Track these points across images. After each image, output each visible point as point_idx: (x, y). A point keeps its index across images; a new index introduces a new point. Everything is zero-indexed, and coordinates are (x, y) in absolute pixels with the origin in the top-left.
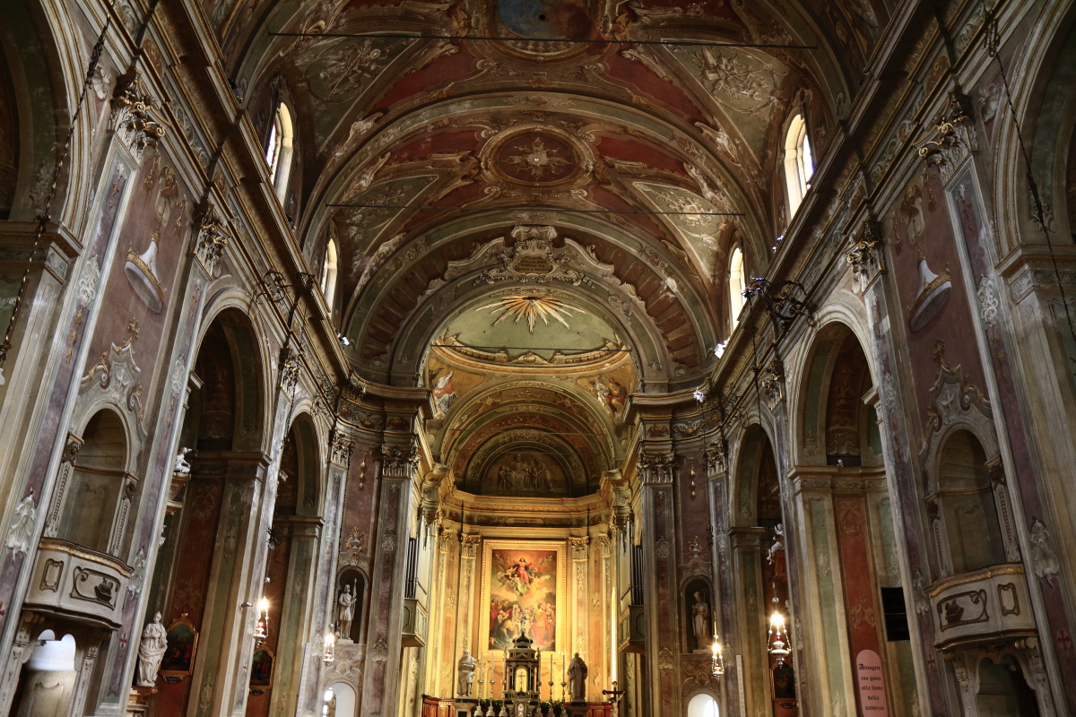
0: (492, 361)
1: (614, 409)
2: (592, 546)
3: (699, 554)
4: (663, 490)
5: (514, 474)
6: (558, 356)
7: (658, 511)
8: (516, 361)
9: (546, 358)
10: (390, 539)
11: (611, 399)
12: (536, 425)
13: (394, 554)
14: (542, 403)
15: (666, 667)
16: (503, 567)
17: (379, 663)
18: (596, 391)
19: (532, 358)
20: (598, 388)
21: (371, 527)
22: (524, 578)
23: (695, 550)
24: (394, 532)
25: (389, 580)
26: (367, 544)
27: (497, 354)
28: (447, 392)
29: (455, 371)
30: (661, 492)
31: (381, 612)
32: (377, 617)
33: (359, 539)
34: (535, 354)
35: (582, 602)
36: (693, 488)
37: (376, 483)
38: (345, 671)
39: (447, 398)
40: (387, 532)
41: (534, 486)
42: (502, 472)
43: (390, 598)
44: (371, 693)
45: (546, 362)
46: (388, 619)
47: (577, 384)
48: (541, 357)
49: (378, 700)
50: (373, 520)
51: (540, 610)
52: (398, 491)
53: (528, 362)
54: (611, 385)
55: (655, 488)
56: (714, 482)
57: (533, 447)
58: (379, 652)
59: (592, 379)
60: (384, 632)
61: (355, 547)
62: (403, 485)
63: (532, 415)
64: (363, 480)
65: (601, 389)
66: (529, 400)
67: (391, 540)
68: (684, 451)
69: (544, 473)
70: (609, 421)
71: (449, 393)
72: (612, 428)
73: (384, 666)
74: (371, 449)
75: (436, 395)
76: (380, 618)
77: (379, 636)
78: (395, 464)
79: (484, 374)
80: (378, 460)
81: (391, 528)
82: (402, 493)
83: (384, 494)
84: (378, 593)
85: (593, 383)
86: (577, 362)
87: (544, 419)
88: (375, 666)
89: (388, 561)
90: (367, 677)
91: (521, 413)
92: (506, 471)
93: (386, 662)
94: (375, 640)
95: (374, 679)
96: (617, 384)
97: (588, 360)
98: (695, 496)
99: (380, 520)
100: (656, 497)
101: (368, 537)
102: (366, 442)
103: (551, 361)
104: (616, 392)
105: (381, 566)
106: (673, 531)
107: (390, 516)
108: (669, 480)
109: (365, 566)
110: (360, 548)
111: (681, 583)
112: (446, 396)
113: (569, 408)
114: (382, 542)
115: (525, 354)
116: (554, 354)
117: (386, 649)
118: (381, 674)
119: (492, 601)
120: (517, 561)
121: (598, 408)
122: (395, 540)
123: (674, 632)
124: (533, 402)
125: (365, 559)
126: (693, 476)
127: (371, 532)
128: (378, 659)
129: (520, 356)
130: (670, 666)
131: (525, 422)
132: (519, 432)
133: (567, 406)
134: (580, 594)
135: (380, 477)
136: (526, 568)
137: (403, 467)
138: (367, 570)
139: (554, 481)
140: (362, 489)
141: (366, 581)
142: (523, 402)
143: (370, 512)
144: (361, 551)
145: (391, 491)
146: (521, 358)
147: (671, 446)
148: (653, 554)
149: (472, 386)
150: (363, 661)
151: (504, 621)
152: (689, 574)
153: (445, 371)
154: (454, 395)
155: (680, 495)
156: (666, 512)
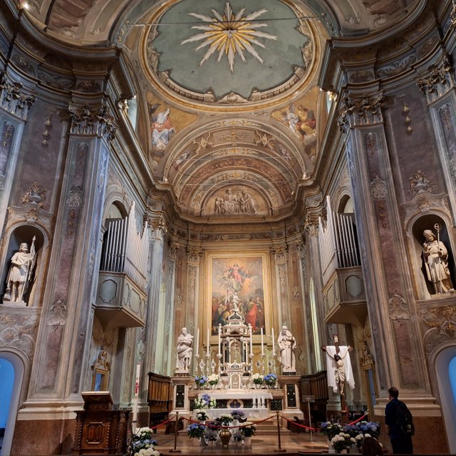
0: (202, 100)
1: (303, 133)
2: (290, 251)
3: (425, 188)
4: (373, 131)
5: (226, 202)
6: (256, 94)
7: (369, 152)
8: (220, 101)
9: (246, 96)
10: (76, 194)
11: (300, 125)
12: (242, 166)
13: (80, 209)
14: (245, 146)
15: (399, 317)
16: (222, 271)
17: (56, 327)
18: (288, 120)
19: (233, 98)
20: (289, 118)
21: (56, 184)
22: (238, 278)
23: (419, 184)
24: (81, 188)
25: (74, 236)
26: (50, 200)
27: (206, 95)
28: (166, 127)
29: (172, 109)
30: (370, 134)
31: (62, 270)
32: (56, 276)
33: (39, 194)
34: (236, 94)
35: (284, 295)
36: (408, 124)
37: (62, 142)
38: (12, 338)
39: (167, 133)
40: (73, 188)
41: (242, 211)
42: (217, 202)
43: (73, 255)
44: (44, 363)
45: (245, 100)
46: (69, 277)
47: (271, 117)
48: (242, 96)
49: (52, 371)
50: (57, 177)
51: (252, 303)
52: (87, 148)
53: (231, 101)
54: (300, 112)
55: (364, 130)
56: (437, 107)
57: (240, 183)
58: (57, 314)
59: (283, 110)
60: (64, 292)
61: (34, 202)
62: (92, 142)
63: (238, 158)
64: (48, 137)
65: (292, 118)
66: (234, 144)
67: (76, 197)
68: (393, 91)
69: (250, 201)
70: (300, 143)
71: (169, 128)
72: (302, 149)
73: (62, 330)
74: (58, 109)
75: (158, 129)
76: (59, 277)
77: (58, 297)
78: (84, 124)
79: (196, 114)
80: (66, 120)
81: (78, 183)
82: (91, 150)
83: (71, 151)
84: (59, 250)
85: (285, 114)
86: (271, 96)
87: (248, 161)
88: (51, 330)
89: (73, 217)
90: (39, 344)
91: (229, 157)
92: (221, 201)
93: (64, 326)
94: (53, 301)
95: (49, 347)
96: (305, 110)
97: (280, 93)
98: (412, 131)
99: (65, 176)
100: (366, 138)
101: (51, 194)
102: (52, 102)
103: (249, 99)
104: (304, 118)
105: (65, 222)
106: (390, 169)
107: (77, 173)
108: (378, 120)
109: (46, 222)
110: (41, 204)
111: (406, 222)
112: (166, 131)
113: (267, 146)
114: (67, 198)
115: (228, 94)
116: (252, 93)
117: (65, 311)
118: (58, 340)
119: (213, 298)
120: (232, 265)
121: (290, 135)
122: (82, 196)
123: (405, 276)
124: (238, 145)
125: (46, 216)
126: (408, 112)
127: (55, 189)
128: (55, 323)
129: (224, 96)
130: (405, 316)
131: (233, 164)
132: (229, 172)
133: (265, 144)
134: (283, 288)
135: (68, 136)
136: (239, 271)
137: (93, 126)
138: (48, 226)
139: (257, 206)
140: (46, 146)
141: (46, 238)
142: (230, 145)
143: (55, 169)
144: (42, 207)
145: (79, 148)
146: (225, 99)
147: (378, 87)
148: (368, 195)
149: (187, 124)
150: (36, 326)
151: (223, 313)
152: (415, 211)
153: (162, 107)
154: (172, 131)
155: (393, 134)
156: (379, 152)
